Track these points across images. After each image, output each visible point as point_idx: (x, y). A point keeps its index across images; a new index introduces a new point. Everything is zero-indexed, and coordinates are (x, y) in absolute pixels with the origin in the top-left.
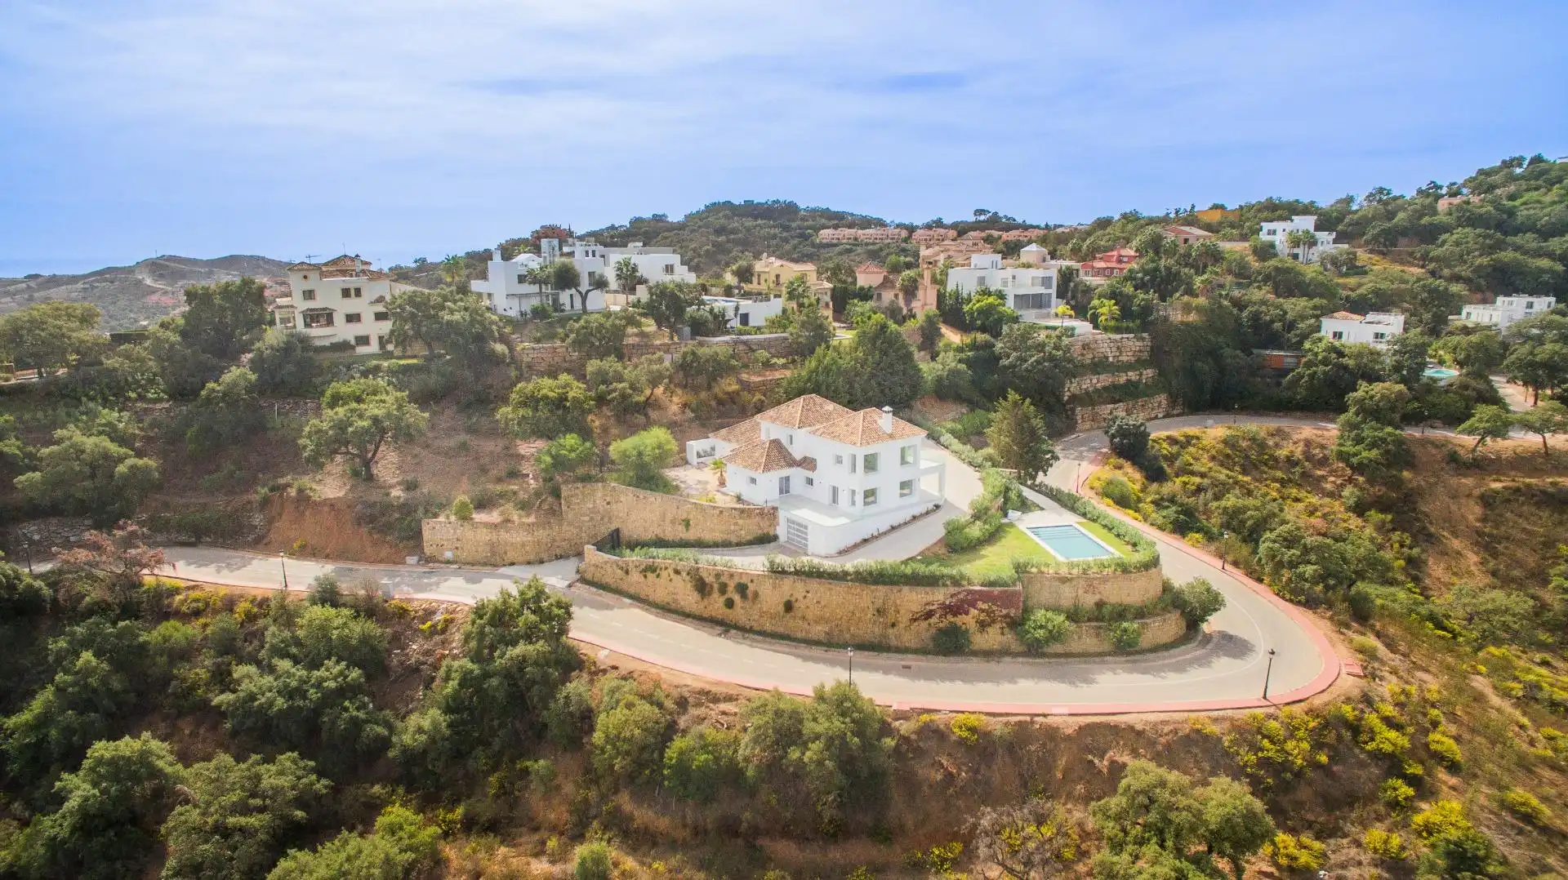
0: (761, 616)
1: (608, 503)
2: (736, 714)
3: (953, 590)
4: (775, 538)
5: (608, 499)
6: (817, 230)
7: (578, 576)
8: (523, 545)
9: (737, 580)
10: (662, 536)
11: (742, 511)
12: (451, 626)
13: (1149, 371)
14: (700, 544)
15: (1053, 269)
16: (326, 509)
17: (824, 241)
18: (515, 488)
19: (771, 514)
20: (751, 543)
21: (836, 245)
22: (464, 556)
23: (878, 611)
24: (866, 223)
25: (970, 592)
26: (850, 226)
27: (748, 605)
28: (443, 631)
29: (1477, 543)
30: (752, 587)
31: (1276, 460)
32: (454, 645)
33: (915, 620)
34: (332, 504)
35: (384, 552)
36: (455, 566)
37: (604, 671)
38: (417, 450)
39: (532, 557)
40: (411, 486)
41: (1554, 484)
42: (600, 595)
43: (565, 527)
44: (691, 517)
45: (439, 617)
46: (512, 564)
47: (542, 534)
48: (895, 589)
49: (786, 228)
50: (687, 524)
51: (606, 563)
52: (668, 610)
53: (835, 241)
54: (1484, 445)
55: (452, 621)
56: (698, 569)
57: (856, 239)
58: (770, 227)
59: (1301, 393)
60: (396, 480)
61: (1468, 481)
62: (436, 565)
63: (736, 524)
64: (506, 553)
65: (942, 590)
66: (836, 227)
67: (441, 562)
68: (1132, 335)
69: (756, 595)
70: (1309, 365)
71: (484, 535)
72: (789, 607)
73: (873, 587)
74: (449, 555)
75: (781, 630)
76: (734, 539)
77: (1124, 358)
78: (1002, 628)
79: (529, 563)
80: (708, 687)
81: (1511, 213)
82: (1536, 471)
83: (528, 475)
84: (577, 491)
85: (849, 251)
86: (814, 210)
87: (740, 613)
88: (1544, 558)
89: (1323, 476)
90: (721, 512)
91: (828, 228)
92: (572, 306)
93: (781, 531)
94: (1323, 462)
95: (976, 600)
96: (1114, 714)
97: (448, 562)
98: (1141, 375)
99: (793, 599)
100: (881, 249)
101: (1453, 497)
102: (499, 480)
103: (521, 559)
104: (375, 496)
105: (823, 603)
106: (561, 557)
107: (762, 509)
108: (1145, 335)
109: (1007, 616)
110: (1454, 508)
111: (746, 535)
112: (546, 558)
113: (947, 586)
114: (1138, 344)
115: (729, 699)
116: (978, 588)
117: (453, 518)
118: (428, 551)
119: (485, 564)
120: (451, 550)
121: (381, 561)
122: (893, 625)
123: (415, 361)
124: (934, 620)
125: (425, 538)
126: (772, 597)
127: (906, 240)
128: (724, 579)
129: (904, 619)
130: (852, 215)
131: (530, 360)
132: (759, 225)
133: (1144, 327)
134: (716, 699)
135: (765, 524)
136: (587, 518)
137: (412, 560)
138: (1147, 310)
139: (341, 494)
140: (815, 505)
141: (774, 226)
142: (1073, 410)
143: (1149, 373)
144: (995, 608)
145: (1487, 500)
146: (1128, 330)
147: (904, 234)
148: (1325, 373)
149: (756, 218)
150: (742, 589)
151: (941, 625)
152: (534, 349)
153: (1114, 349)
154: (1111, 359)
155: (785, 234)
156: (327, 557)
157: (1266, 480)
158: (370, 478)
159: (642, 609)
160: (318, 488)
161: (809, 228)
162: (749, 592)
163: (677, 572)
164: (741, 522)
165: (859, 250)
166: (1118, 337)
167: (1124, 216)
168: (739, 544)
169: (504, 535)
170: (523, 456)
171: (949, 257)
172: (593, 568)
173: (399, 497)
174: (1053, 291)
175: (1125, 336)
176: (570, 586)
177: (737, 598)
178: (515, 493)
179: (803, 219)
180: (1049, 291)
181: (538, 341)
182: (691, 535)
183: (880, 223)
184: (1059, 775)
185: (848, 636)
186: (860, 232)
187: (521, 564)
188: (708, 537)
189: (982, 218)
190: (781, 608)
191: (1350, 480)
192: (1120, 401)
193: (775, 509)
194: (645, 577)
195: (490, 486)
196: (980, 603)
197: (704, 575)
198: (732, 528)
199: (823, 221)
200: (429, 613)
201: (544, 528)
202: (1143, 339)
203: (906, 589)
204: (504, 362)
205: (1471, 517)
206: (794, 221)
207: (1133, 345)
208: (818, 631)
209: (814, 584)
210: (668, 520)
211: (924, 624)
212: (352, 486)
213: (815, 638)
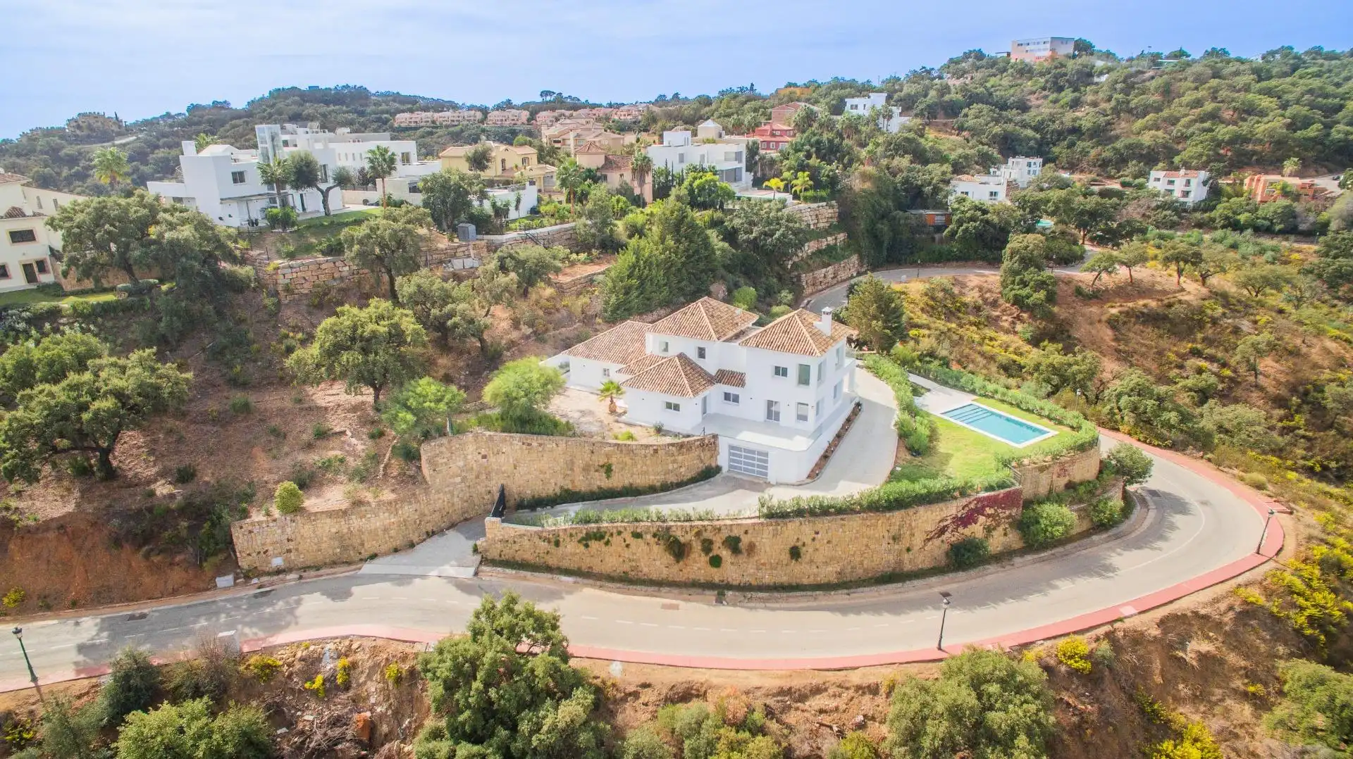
0: (758, 569)
1: (484, 457)
2: (837, 709)
3: (964, 501)
4: (718, 469)
5: (483, 452)
6: (393, 114)
7: (478, 558)
8: (386, 530)
9: (725, 534)
10: (570, 487)
11: (681, 446)
12: (354, 673)
13: (842, 235)
14: (632, 492)
15: (739, 144)
16: (51, 535)
17: (403, 125)
18: (338, 453)
19: (710, 444)
20: (694, 480)
21: (416, 129)
22: (301, 560)
23: (894, 538)
24: (439, 106)
25: (979, 500)
26: (426, 109)
27: (742, 558)
28: (347, 687)
29: (1118, 359)
30: (745, 540)
31: (965, 305)
32: (373, 700)
33: (929, 540)
34: (61, 526)
35: (176, 576)
36: (293, 576)
37: (636, 695)
38: (170, 423)
39: (398, 543)
40: (184, 476)
41: (1145, 305)
42: (525, 578)
43: (434, 496)
44: (613, 460)
45: (328, 666)
46: (373, 556)
47: (408, 511)
48: (911, 511)
49: (362, 114)
50: (608, 470)
51: (521, 536)
52: (628, 580)
53: (413, 125)
54: (1100, 279)
55: (354, 665)
56: (668, 528)
57: (433, 122)
58: (344, 112)
59: (955, 247)
60: (154, 470)
61: (1094, 310)
62: (265, 579)
63: (674, 462)
64: (363, 545)
65: (955, 503)
66: (411, 111)
67: (269, 574)
68: (824, 204)
69: (752, 548)
70: (960, 222)
71: (329, 527)
72: (795, 553)
73: (888, 515)
74: (277, 562)
75: (784, 579)
76: (672, 479)
77: (821, 225)
78: (1005, 529)
79: (396, 550)
80: (786, 684)
81: (991, 94)
82: (1129, 297)
83: (343, 433)
84: (443, 449)
85: (431, 133)
86: (387, 95)
87: (732, 570)
88: (1161, 365)
89: (998, 316)
90: (656, 451)
91: (403, 111)
92: (304, 209)
93: (723, 460)
94: (994, 304)
95: (983, 507)
96: (1171, 602)
97: (279, 572)
98: (836, 239)
99: (799, 544)
100: (462, 131)
101: (1091, 324)
102: (309, 447)
103: (384, 548)
104: (135, 502)
105: (834, 542)
106: (434, 533)
107: (702, 440)
108: (834, 202)
109: (1010, 516)
110: (1094, 332)
111: (686, 473)
112: (416, 540)
113: (956, 498)
114: (830, 211)
115: (817, 690)
116: (983, 494)
117: (276, 513)
118: (244, 563)
119: (334, 564)
120: (280, 554)
121: (174, 593)
122: (908, 550)
123: (110, 297)
124: (947, 535)
125: (238, 548)
126: (771, 545)
127: (482, 122)
128: (706, 535)
129: (918, 541)
130: (423, 98)
131: (287, 281)
132: (333, 111)
133: (832, 196)
134: (803, 698)
135: (706, 456)
136: (458, 480)
137: (224, 581)
138: (833, 181)
139: (70, 508)
140: (751, 425)
141: (347, 112)
142: (799, 277)
143: (841, 236)
144: (1000, 510)
145: (1113, 323)
146: (822, 199)
147: (479, 115)
148: (975, 228)
149: (327, 103)
150: (733, 544)
151: (953, 539)
152: (291, 267)
153: (814, 217)
154: (812, 227)
155: (362, 119)
156: (74, 604)
157: (965, 324)
158: (111, 474)
159: (592, 586)
160: (22, 505)
161: (383, 112)
162: (743, 545)
163: (637, 535)
164: (680, 458)
165: (440, 132)
166: (815, 205)
167: (722, 93)
168: (680, 485)
169: (356, 522)
170: (326, 409)
171: (578, 135)
172: (499, 546)
173: (172, 496)
174: (743, 165)
175: (821, 204)
176: (476, 574)
177: (725, 554)
178: (342, 461)
179: (377, 104)
180: (739, 166)
181: (291, 256)
182: (617, 481)
183: (453, 106)
184: (1159, 680)
185: (861, 571)
186: (436, 115)
187: (386, 554)
188: (640, 481)
189: (548, 98)
190: (785, 557)
191: (1018, 318)
192: (829, 265)
193: (715, 437)
194: (587, 546)
195: (301, 457)
196: (987, 509)
197: (678, 534)
198: (670, 467)
199: (397, 105)
200: (312, 663)
201: (410, 503)
202: (832, 207)
203: (921, 509)
204: (248, 286)
205: (1107, 338)
206: (367, 105)
207: (826, 213)
208: (828, 573)
209: (823, 524)
210: (577, 470)
211: (937, 542)
212: (82, 492)
213: (825, 581)
